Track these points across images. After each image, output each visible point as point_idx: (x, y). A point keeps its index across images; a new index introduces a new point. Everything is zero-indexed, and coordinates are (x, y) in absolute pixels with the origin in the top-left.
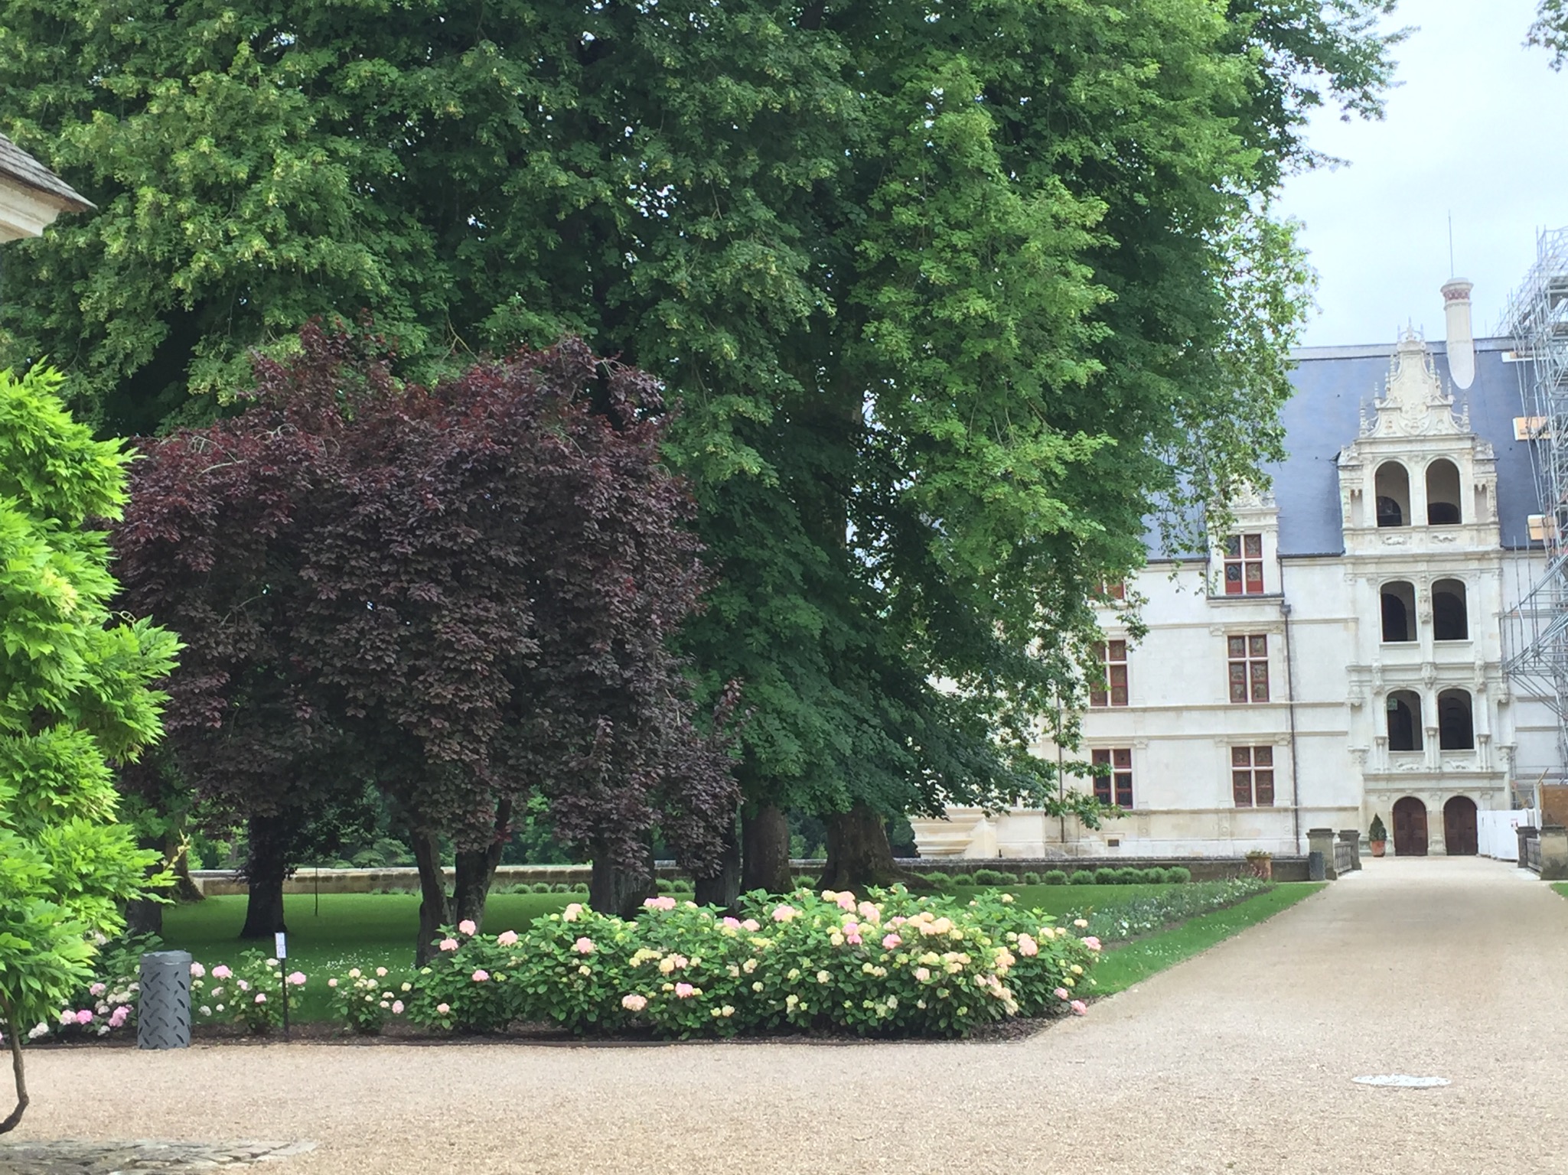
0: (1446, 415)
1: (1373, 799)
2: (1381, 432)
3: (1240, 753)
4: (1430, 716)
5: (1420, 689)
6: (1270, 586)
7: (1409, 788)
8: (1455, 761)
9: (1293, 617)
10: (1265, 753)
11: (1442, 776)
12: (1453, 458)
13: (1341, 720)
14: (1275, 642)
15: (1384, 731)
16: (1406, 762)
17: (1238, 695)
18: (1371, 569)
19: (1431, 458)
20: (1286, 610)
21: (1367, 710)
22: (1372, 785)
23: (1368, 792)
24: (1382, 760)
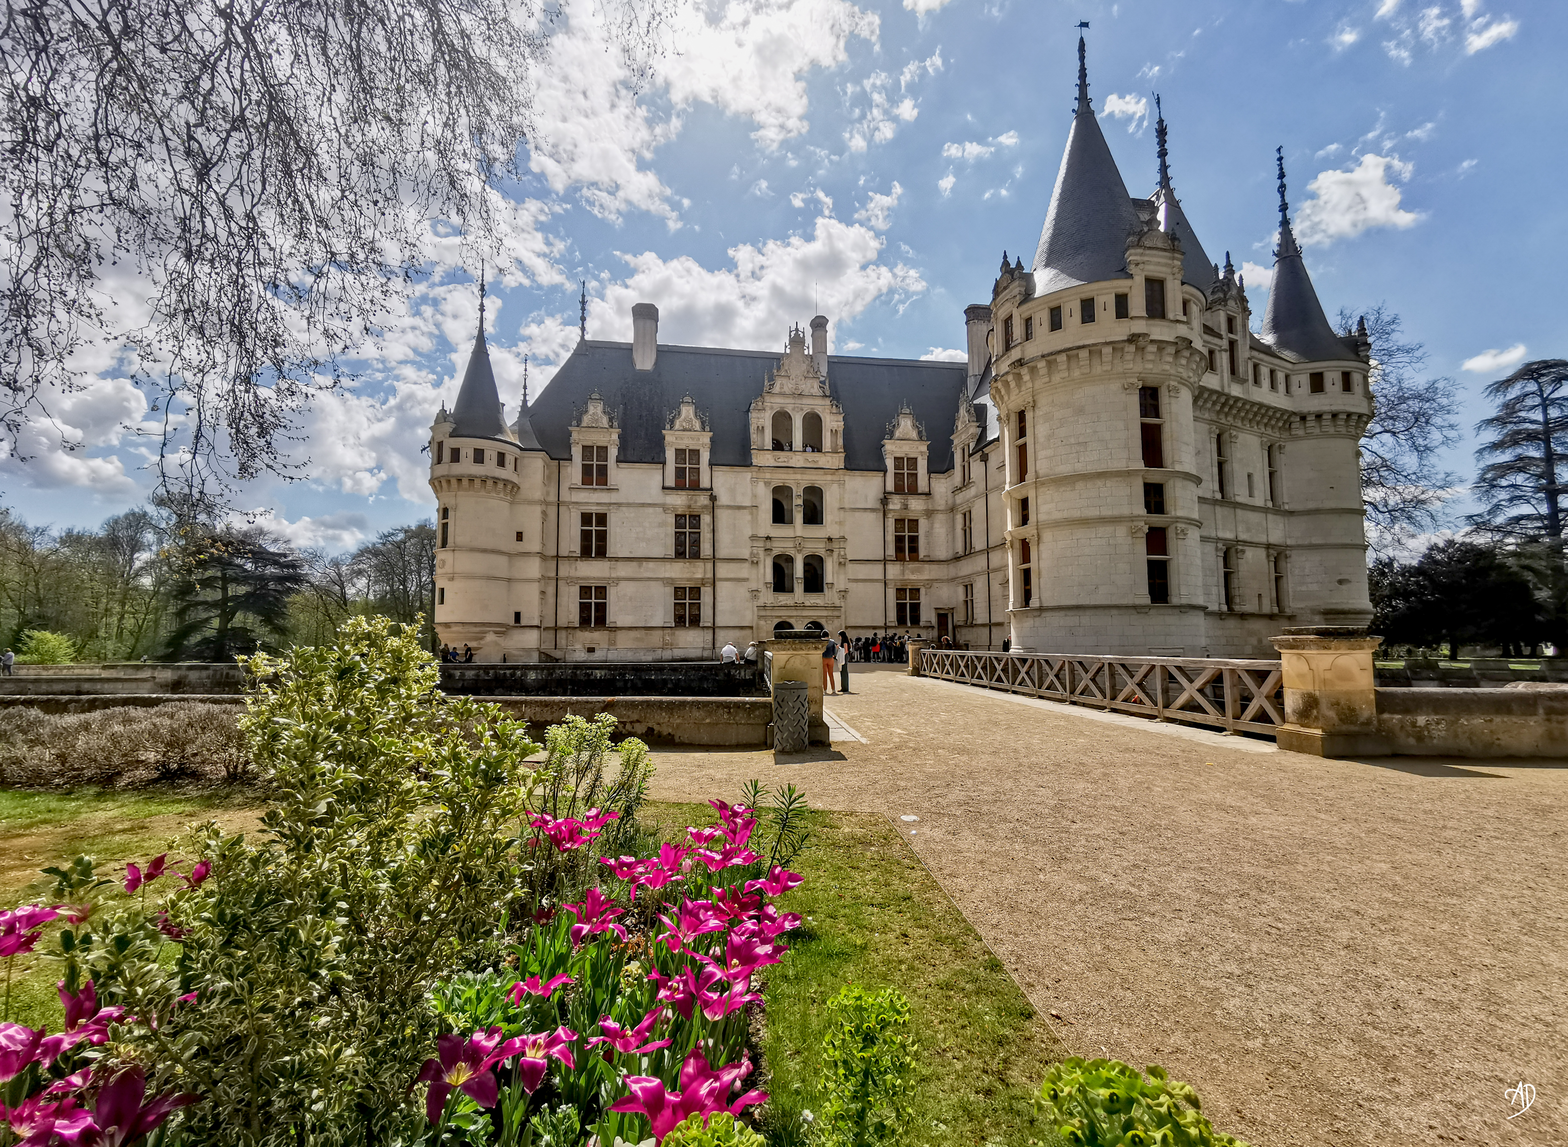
0: (816, 385)
1: (762, 623)
2: (777, 389)
3: (679, 592)
4: (799, 570)
5: (791, 552)
6: (705, 482)
7: (784, 615)
8: (814, 599)
9: (717, 503)
10: (696, 592)
11: (804, 607)
12: (819, 411)
13: (744, 571)
14: (706, 519)
15: (769, 577)
16: (784, 598)
17: (680, 554)
18: (768, 476)
19: (807, 410)
20: (713, 498)
21: (761, 566)
22: (763, 613)
23: (760, 617)
24: (768, 597)
